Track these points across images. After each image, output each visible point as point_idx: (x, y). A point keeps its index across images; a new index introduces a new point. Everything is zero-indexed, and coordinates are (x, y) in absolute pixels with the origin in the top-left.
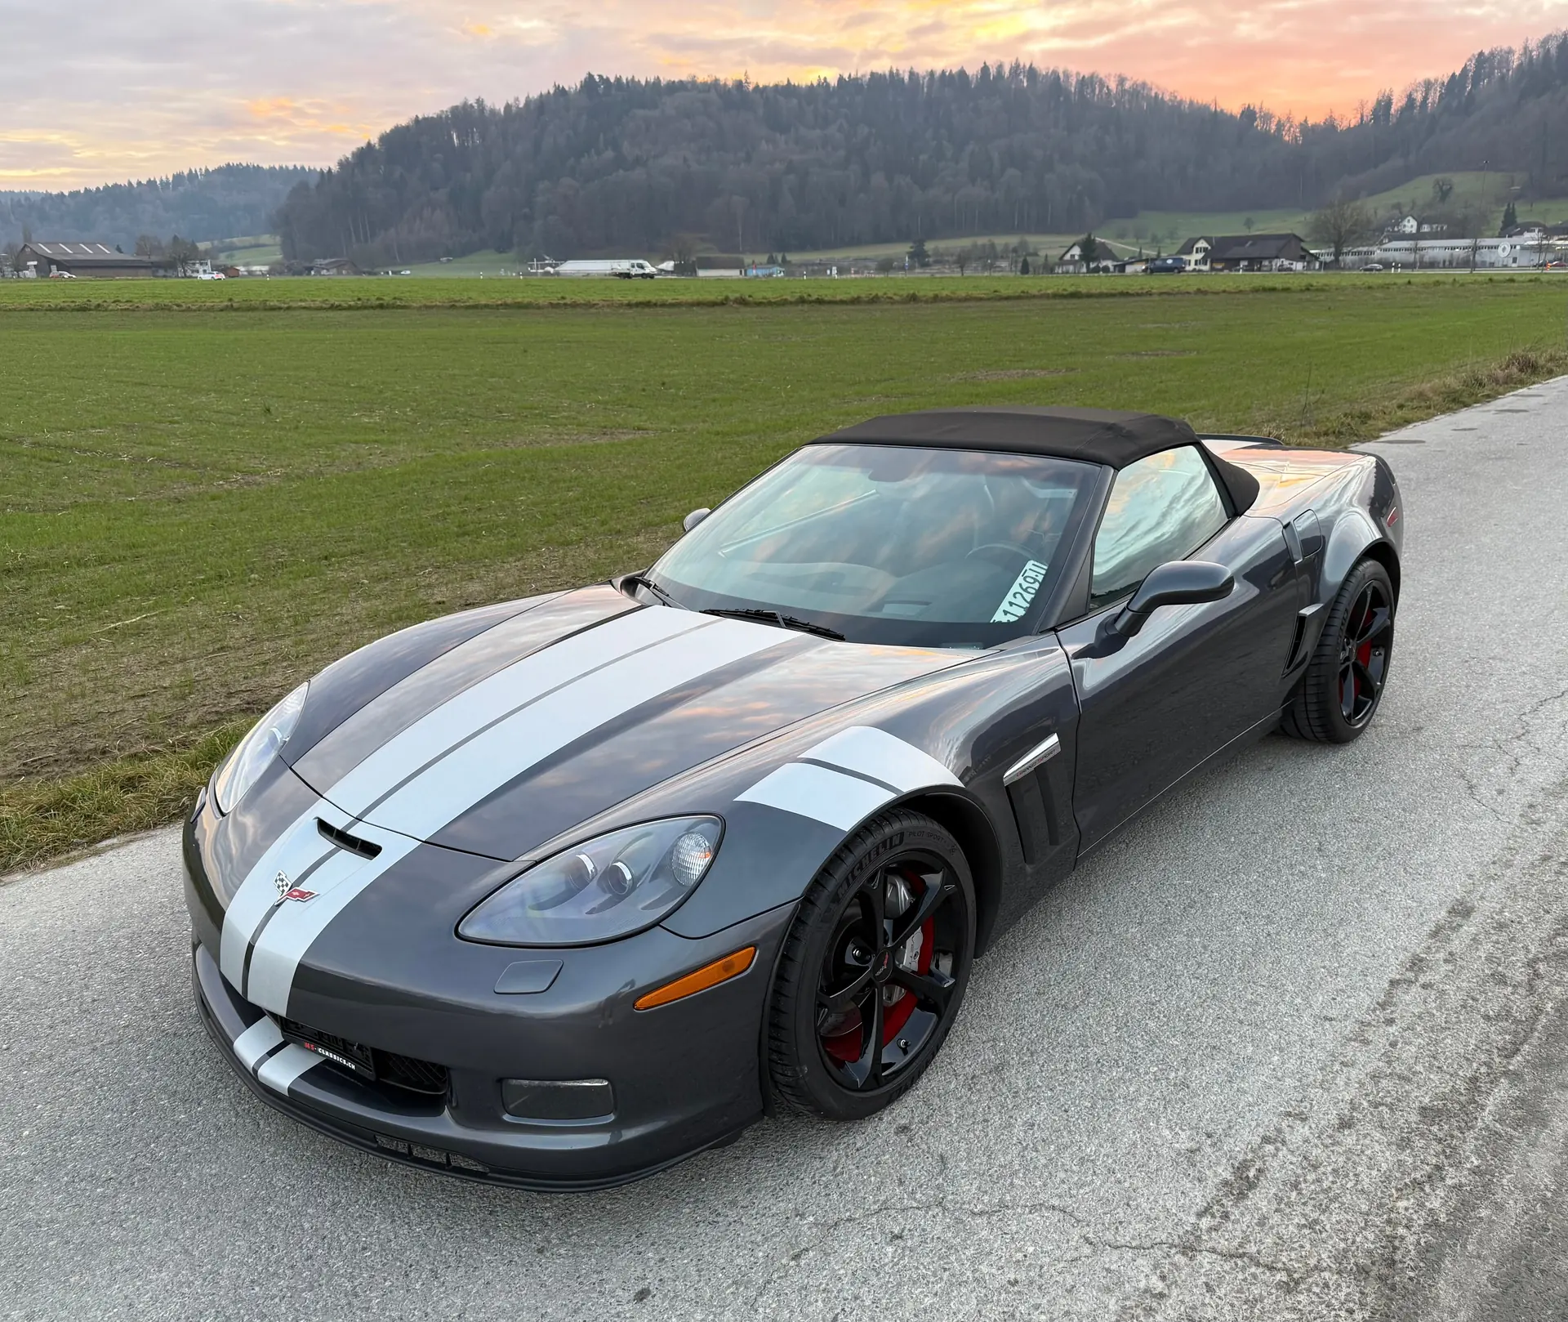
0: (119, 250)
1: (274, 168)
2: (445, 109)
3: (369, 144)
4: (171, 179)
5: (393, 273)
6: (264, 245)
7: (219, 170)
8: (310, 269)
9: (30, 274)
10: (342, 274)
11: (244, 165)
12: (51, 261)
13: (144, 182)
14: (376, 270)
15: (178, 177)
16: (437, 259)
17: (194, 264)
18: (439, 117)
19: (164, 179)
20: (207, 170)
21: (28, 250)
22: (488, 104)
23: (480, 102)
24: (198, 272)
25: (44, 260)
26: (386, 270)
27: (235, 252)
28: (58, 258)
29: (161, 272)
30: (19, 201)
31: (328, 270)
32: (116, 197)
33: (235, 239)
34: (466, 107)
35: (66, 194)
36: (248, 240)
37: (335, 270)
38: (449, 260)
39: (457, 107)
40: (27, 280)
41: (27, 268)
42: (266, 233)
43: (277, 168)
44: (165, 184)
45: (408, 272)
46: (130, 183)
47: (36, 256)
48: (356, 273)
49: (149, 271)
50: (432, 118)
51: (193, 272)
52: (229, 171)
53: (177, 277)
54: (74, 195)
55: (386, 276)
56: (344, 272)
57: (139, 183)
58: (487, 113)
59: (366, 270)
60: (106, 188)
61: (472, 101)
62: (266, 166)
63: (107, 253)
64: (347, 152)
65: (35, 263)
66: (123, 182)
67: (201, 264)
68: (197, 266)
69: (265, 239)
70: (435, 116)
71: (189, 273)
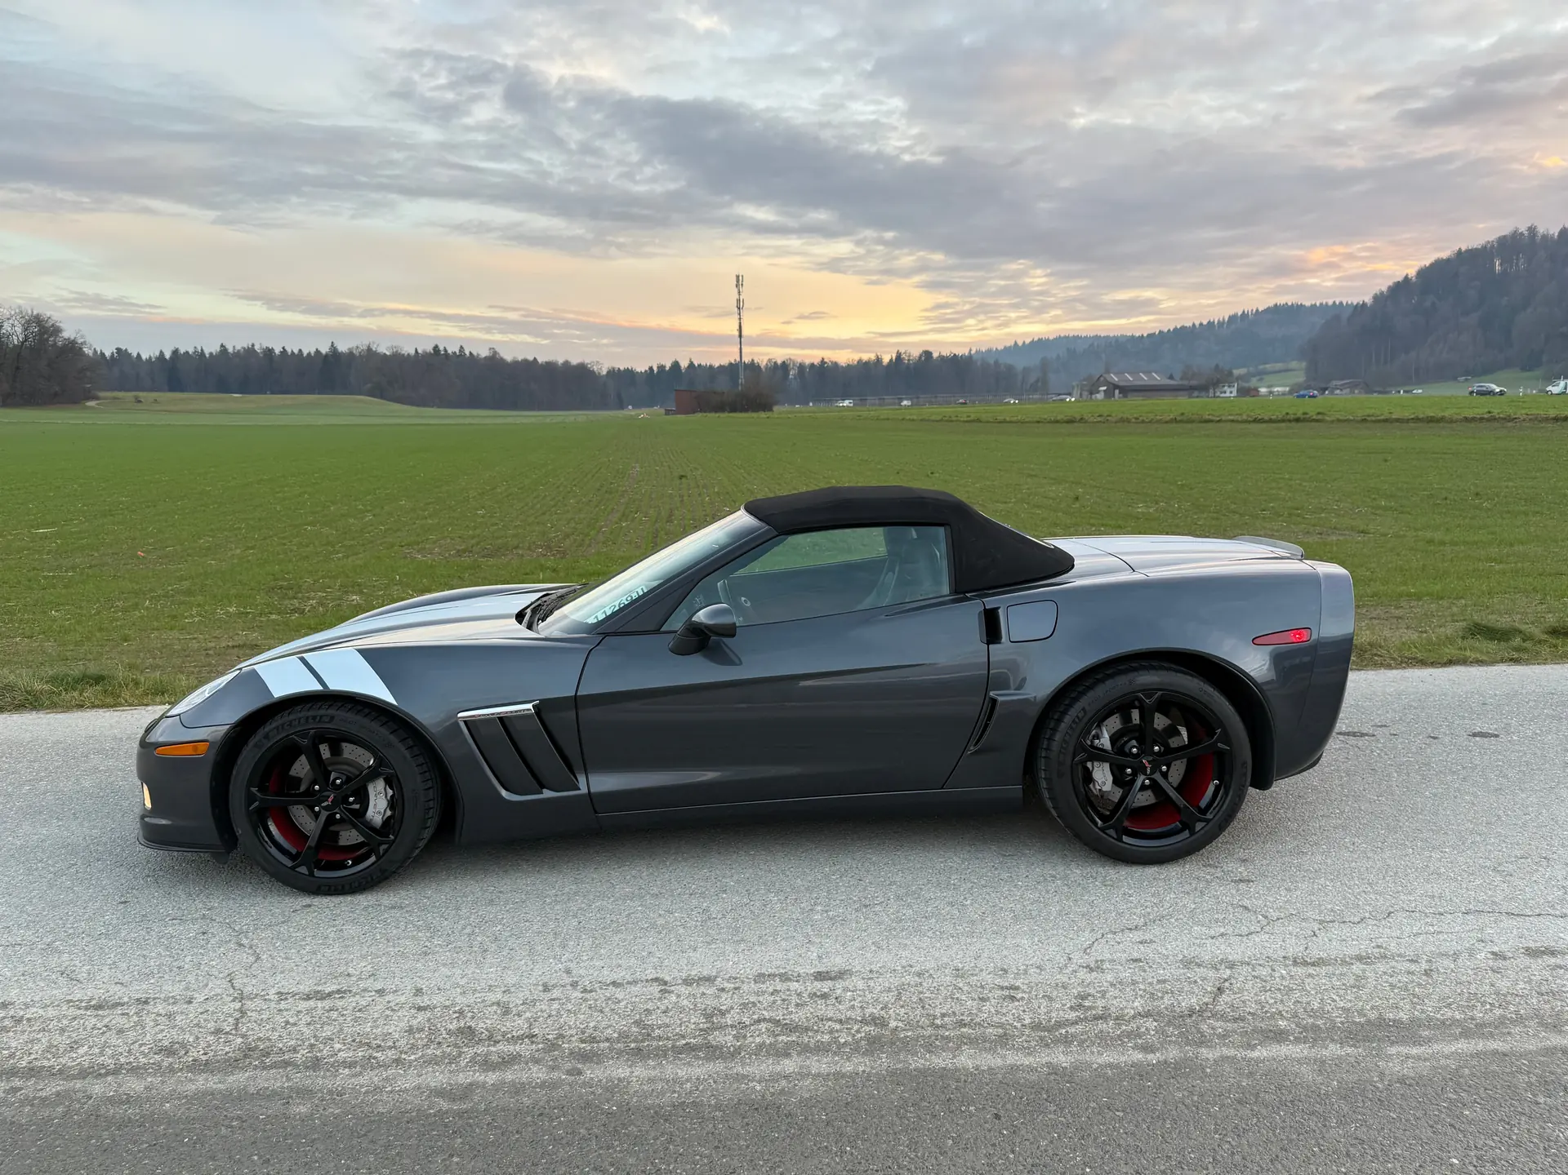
0: (1171, 377)
1: (1315, 305)
2: (1490, 240)
3: (1406, 277)
4: (1226, 319)
5: (1404, 392)
6: (1294, 370)
7: (1268, 310)
8: (1325, 389)
9: (1100, 396)
10: (1354, 393)
11: (1290, 304)
12: (1116, 386)
13: (1205, 323)
14: (1388, 389)
15: (1232, 318)
16: (1455, 378)
17: (1224, 386)
18: (1484, 248)
19: (1221, 319)
20: (1257, 310)
21: (1102, 379)
22: (1541, 230)
23: (1532, 230)
24: (1225, 392)
25: (1111, 386)
26: (1399, 389)
27: (1264, 377)
28: (1121, 384)
29: (1196, 393)
30: (1111, 342)
31: (1341, 390)
32: (1183, 336)
33: (1267, 366)
34: (1516, 236)
35: (1145, 335)
36: (1279, 366)
37: (1348, 390)
38: (1466, 380)
39: (1505, 237)
40: (1097, 400)
41: (1098, 392)
42: (1293, 360)
43: (1318, 304)
44: (1221, 324)
45: (1420, 391)
46: (1194, 325)
47: (1107, 383)
48: (1366, 393)
49: (1186, 393)
50: (1476, 249)
51: (1221, 393)
52: (1276, 310)
53: (1208, 397)
54: (1150, 336)
55: (1398, 395)
56: (1356, 391)
57: (1201, 324)
58: (1538, 238)
59: (1377, 389)
60: (1175, 329)
61: (1523, 229)
62: (1308, 304)
63: (1158, 379)
64: (1383, 286)
65: (1105, 388)
66: (1189, 324)
67: (1229, 386)
68: (1226, 388)
69: (1294, 364)
70: (1480, 247)
71: (1218, 394)
